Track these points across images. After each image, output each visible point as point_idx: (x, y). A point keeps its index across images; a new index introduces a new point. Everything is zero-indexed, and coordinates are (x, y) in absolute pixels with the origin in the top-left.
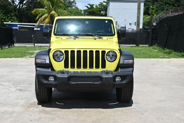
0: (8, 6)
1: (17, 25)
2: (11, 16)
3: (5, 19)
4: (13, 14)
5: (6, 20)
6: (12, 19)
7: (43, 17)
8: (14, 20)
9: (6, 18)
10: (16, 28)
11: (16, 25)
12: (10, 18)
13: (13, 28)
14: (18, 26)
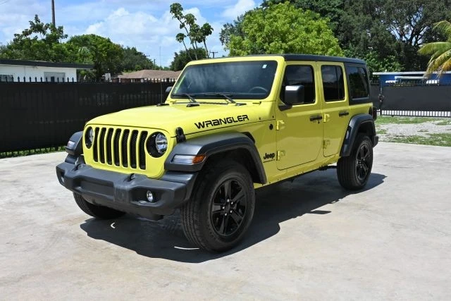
0: (387, 44)
1: (395, 75)
2: (390, 61)
3: (379, 67)
4: (393, 57)
5: (380, 69)
6: (390, 66)
7: (439, 58)
8: (394, 67)
9: (381, 66)
10: (392, 82)
11: (392, 77)
12: (389, 66)
13: (387, 82)
14: (396, 77)
